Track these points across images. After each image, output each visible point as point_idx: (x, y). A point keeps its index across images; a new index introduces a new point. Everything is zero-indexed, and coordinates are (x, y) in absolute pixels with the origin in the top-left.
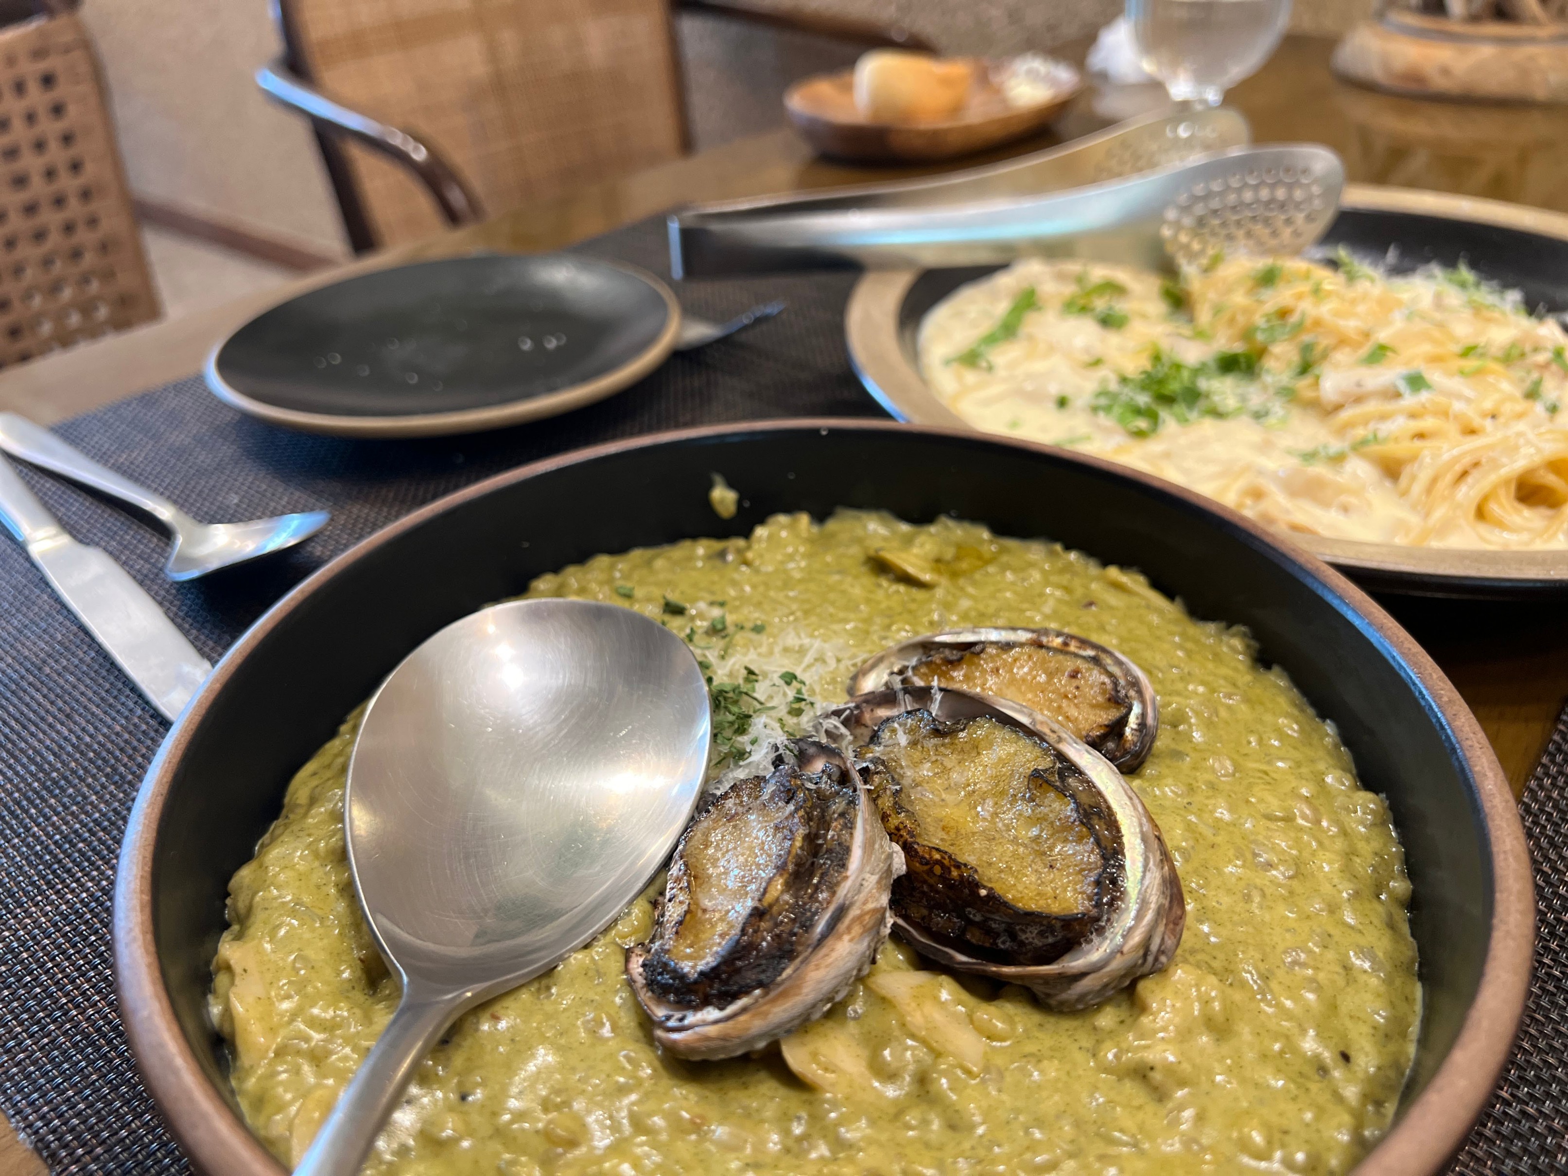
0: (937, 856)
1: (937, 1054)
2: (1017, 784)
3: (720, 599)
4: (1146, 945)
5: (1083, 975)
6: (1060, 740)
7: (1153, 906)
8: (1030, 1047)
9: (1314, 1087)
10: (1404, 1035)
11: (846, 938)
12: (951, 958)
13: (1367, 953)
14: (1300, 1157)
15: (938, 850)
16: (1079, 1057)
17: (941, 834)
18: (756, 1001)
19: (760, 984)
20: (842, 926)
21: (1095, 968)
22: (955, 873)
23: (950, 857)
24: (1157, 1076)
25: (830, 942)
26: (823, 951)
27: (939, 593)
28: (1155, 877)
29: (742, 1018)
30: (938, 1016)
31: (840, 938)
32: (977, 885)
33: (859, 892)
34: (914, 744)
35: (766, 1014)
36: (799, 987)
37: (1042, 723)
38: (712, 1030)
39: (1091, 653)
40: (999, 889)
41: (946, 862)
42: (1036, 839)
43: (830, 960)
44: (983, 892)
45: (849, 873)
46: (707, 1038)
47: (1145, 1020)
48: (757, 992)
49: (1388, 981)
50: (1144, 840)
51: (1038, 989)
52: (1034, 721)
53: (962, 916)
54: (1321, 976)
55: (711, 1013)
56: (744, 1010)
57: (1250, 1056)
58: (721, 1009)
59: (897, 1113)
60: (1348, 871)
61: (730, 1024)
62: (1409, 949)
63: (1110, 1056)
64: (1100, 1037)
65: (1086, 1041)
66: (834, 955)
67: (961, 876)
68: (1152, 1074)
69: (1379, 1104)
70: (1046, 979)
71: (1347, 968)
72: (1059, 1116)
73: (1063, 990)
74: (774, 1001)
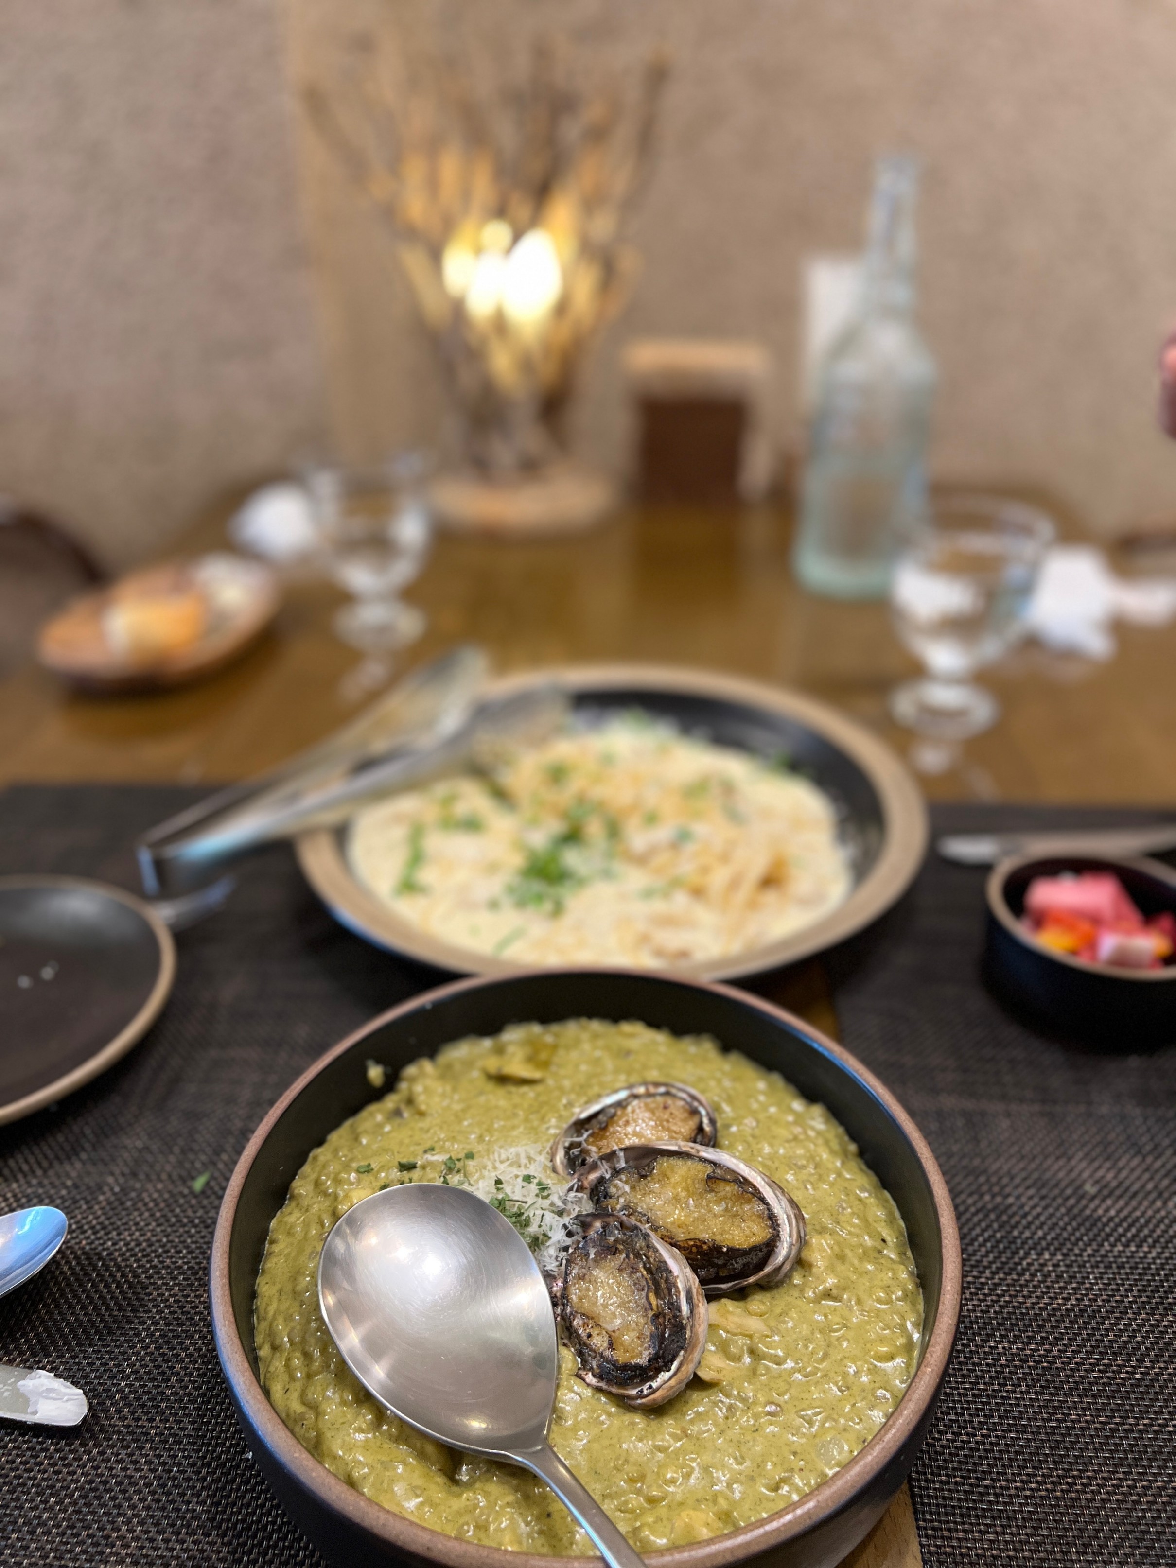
0: (692, 1243)
1: (750, 1337)
2: (700, 1187)
3: (428, 1145)
4: (799, 1236)
5: (783, 1264)
6: (698, 1151)
7: (793, 1216)
8: (778, 1311)
9: (883, 1261)
10: (894, 1218)
11: (700, 1304)
12: (721, 1289)
13: (863, 1189)
14: (900, 1293)
15: (690, 1240)
16: (799, 1302)
17: (680, 1230)
18: (684, 1357)
19: (682, 1348)
20: (695, 1301)
21: (786, 1258)
22: (705, 1247)
23: (699, 1240)
24: (834, 1292)
25: (695, 1311)
26: (697, 1316)
27: (550, 1082)
28: (785, 1202)
29: (683, 1369)
30: (736, 1319)
31: (698, 1306)
32: (720, 1247)
33: (688, 1280)
34: (633, 1188)
35: (692, 1360)
36: (698, 1339)
37: (684, 1146)
38: (673, 1382)
39: (662, 1090)
40: (730, 1245)
41: (698, 1243)
42: (726, 1210)
43: (702, 1319)
44: (725, 1249)
45: (676, 1274)
46: (672, 1387)
47: (814, 1270)
48: (682, 1353)
49: (877, 1197)
50: (770, 1186)
51: (763, 1283)
52: (679, 1147)
53: (714, 1265)
54: (855, 1209)
55: (664, 1376)
56: (681, 1365)
57: (856, 1262)
58: (669, 1370)
59: (753, 1373)
60: (832, 1152)
61: (679, 1374)
62: (875, 1179)
63: (811, 1294)
64: (802, 1289)
65: (796, 1293)
66: (702, 1315)
67: (709, 1247)
68: (831, 1293)
69: (905, 1254)
70: (768, 1275)
71: (860, 1200)
72: (813, 1333)
73: (777, 1276)
74: (692, 1352)
